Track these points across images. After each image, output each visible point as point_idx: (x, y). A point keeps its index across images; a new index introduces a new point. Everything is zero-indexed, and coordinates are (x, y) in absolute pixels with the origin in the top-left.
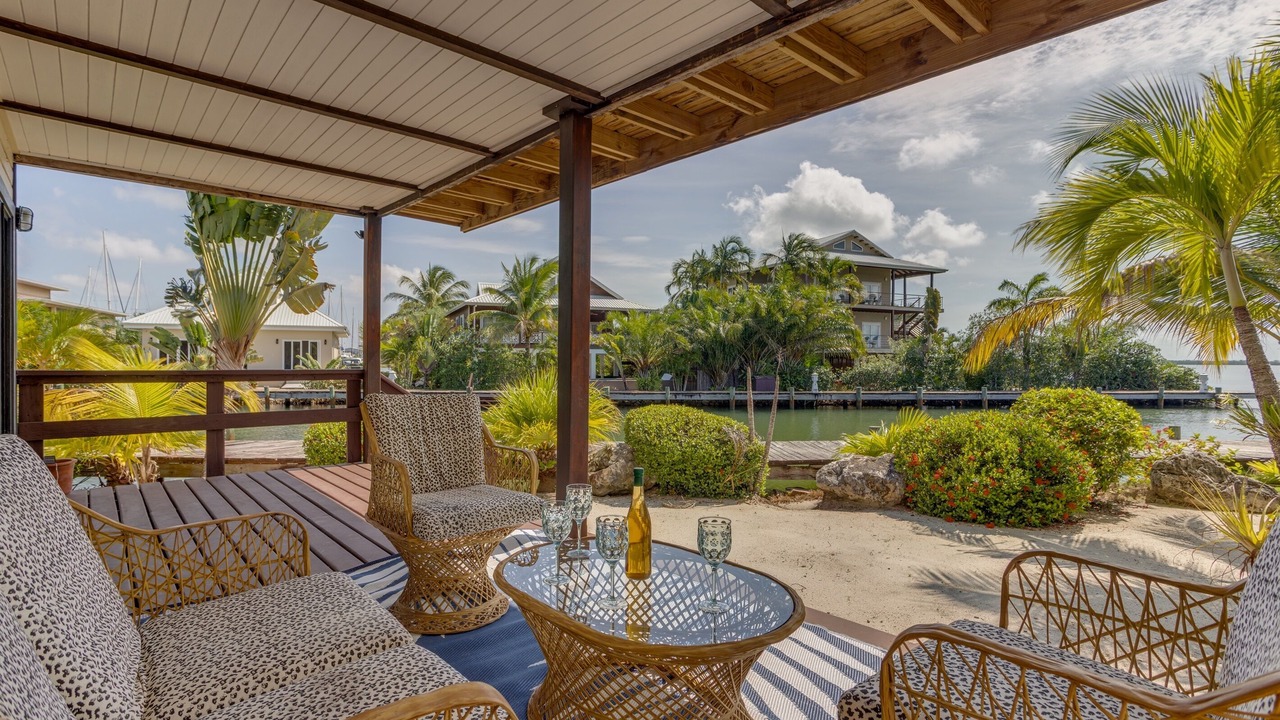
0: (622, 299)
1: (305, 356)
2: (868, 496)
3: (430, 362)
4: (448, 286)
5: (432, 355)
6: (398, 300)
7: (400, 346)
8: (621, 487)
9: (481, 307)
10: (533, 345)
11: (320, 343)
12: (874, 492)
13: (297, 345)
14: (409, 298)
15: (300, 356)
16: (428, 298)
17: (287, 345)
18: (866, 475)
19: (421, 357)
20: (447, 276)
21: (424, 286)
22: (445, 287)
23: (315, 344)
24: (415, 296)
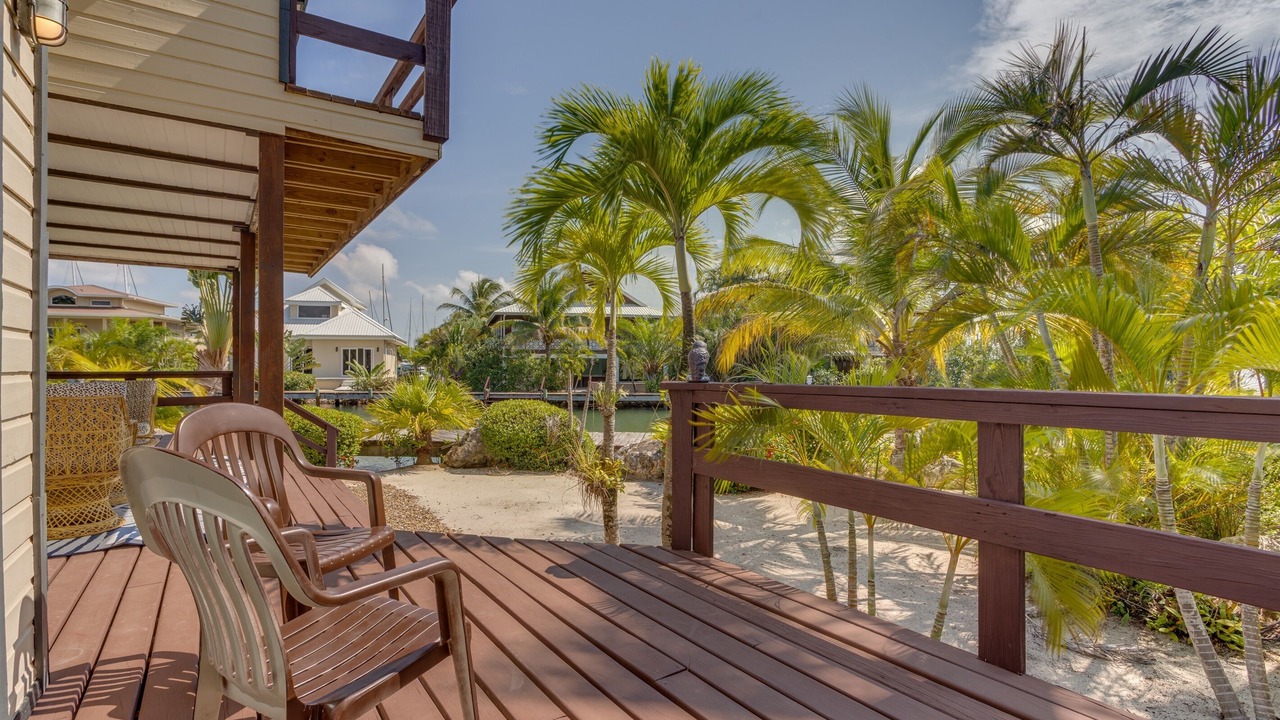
0: (645, 306)
1: (352, 362)
2: (639, 470)
3: (459, 367)
4: (497, 295)
5: (461, 360)
6: (450, 310)
7: (433, 352)
8: (472, 460)
9: (510, 317)
10: (553, 350)
11: (373, 350)
12: (643, 467)
13: (353, 352)
14: (460, 308)
15: (349, 362)
16: (478, 307)
17: (345, 352)
18: (641, 454)
19: (452, 363)
20: (495, 287)
21: (474, 297)
22: (493, 297)
23: (368, 353)
24: (467, 307)
